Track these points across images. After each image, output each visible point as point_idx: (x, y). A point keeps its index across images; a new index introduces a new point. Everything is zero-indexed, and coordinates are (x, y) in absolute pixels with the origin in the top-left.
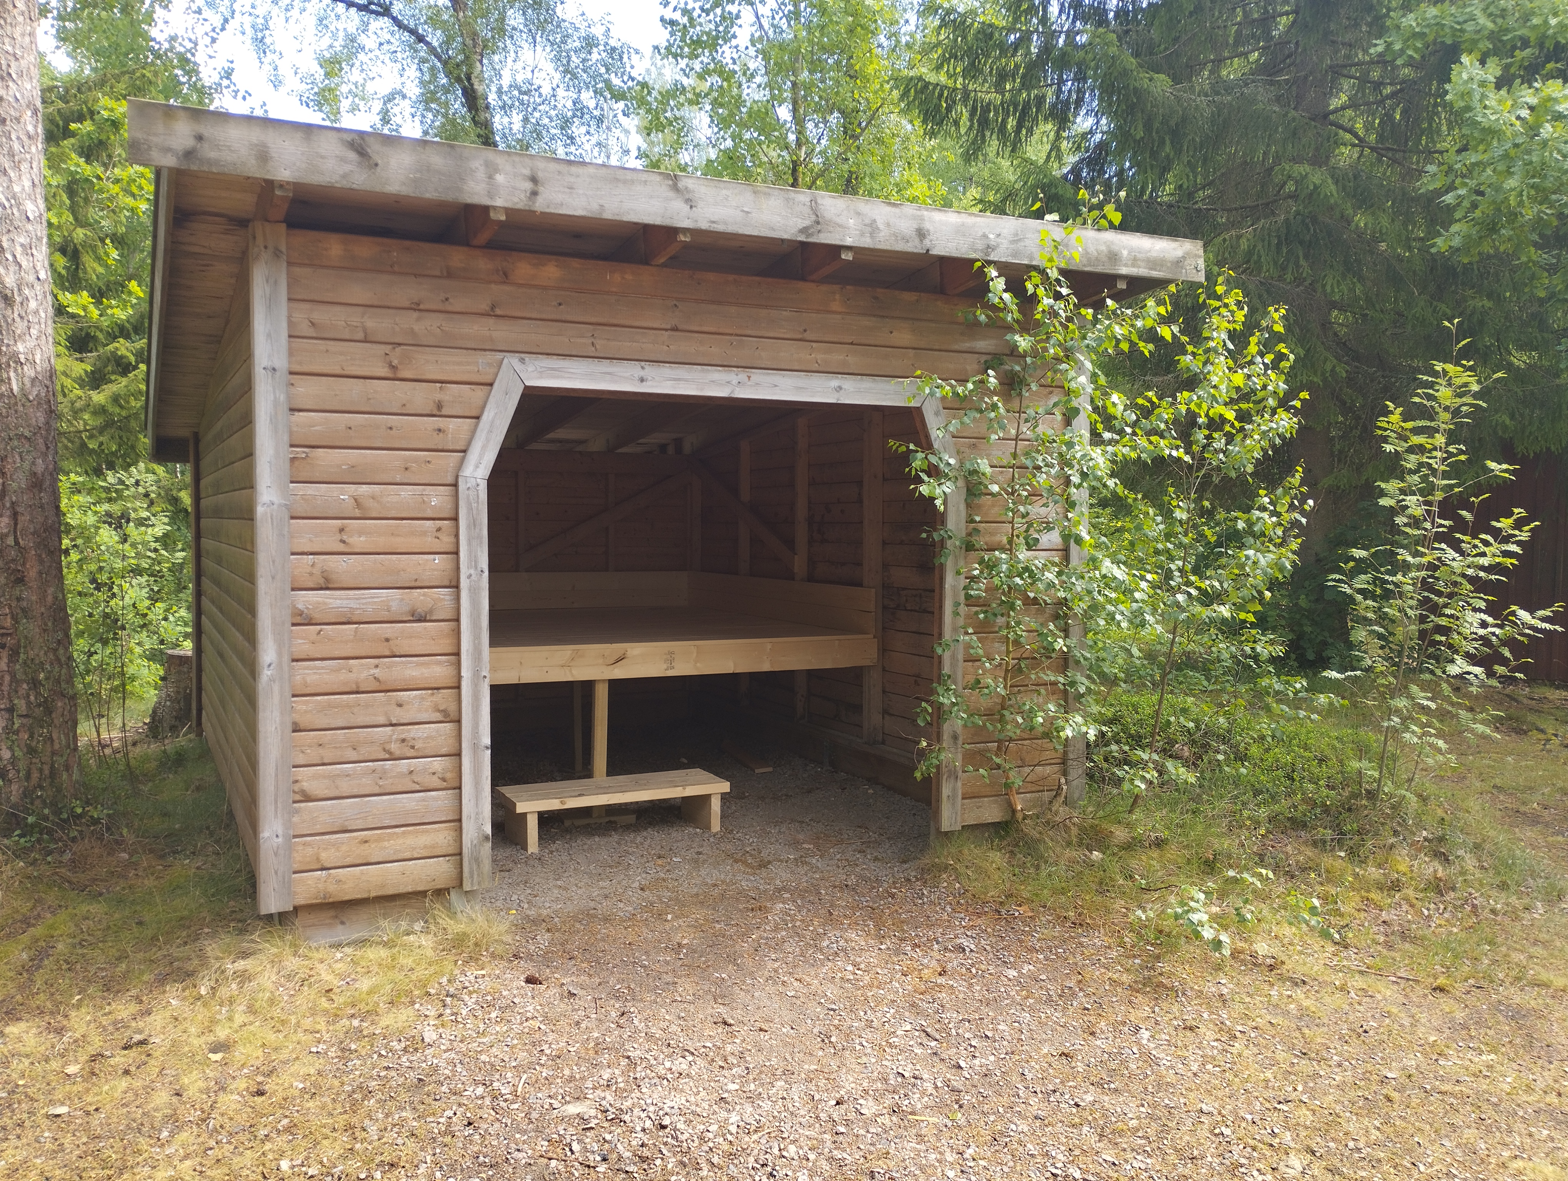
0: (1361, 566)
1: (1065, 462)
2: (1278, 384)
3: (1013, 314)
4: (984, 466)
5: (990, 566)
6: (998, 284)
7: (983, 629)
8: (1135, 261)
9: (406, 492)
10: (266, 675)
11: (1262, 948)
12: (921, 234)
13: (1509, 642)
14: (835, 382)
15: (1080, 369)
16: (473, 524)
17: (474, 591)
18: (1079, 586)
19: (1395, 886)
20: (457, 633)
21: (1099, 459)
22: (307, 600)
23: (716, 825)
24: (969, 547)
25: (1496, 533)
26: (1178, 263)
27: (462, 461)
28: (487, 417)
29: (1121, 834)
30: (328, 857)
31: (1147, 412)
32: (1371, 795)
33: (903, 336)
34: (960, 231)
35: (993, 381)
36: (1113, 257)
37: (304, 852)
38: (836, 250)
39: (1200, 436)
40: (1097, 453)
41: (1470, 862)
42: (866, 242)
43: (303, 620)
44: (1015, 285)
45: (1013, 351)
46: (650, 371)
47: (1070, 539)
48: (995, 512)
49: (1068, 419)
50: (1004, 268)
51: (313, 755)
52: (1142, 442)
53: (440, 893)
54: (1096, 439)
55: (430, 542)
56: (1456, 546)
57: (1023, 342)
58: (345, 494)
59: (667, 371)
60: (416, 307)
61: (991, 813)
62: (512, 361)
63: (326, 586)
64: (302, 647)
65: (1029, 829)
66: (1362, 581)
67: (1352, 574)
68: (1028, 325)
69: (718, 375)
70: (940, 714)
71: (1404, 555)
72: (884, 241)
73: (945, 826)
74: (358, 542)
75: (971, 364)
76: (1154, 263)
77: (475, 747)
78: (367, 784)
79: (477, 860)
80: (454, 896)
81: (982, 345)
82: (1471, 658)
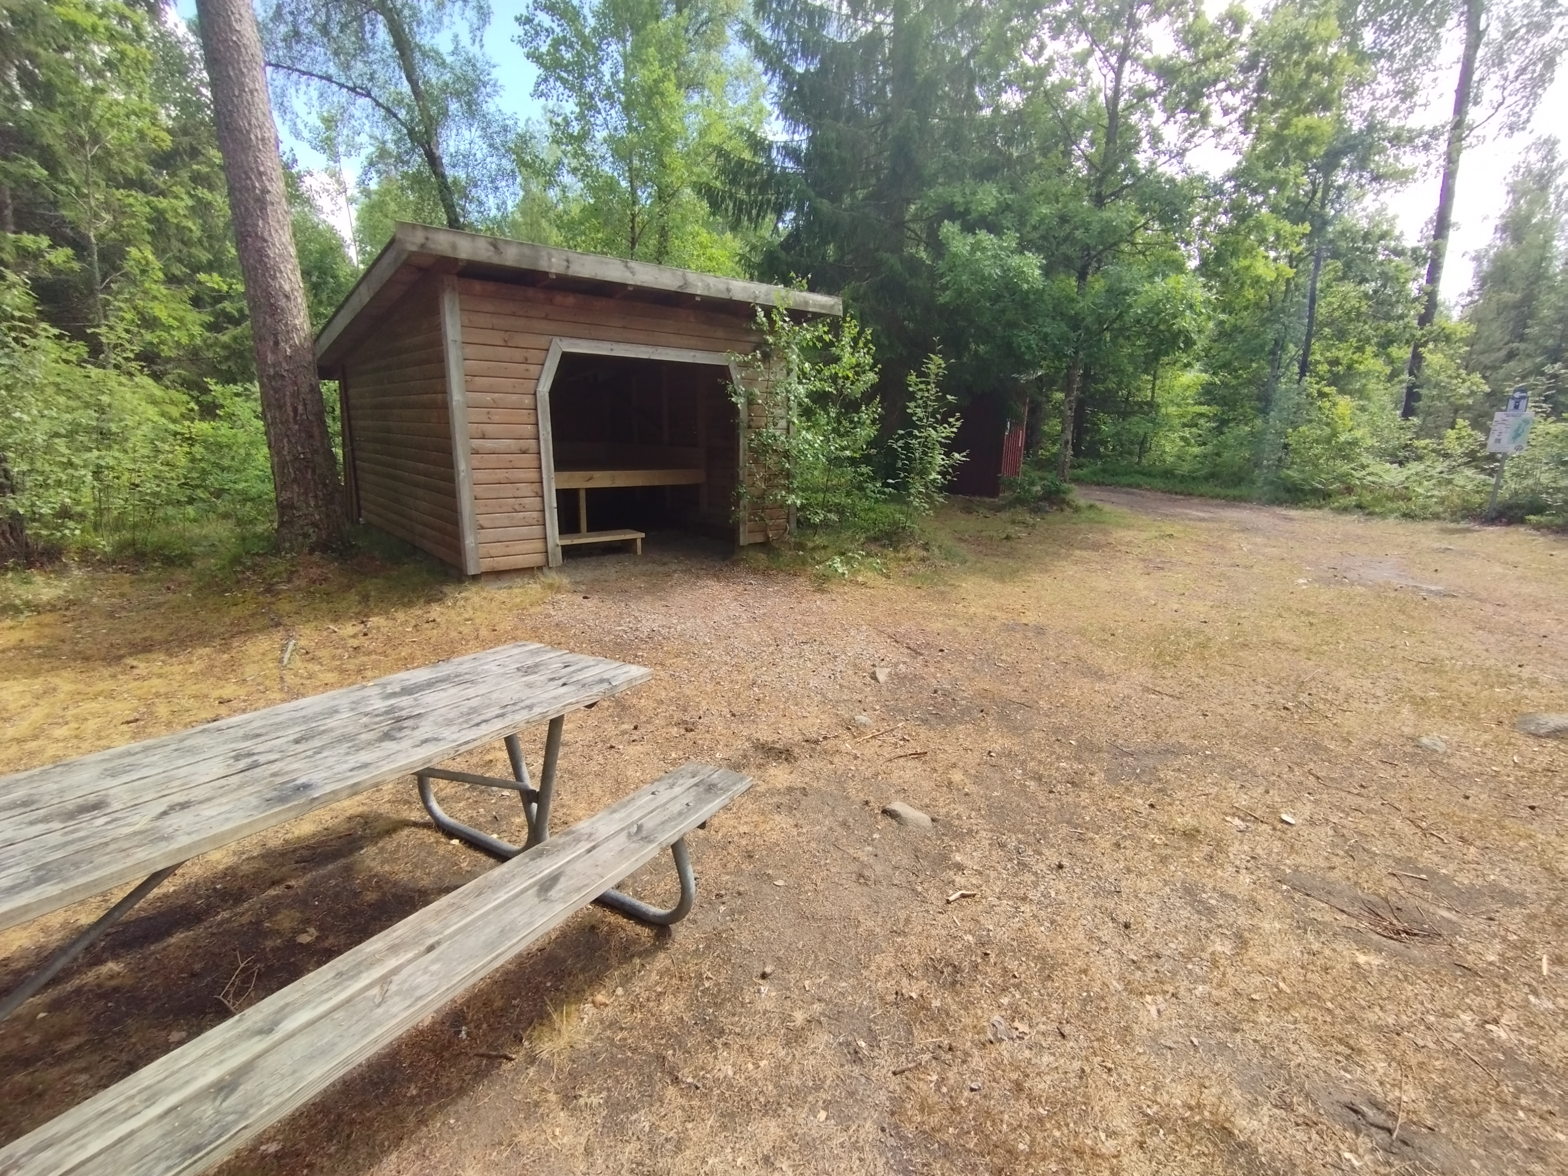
0: (902, 437)
1: (788, 392)
2: (869, 360)
3: (766, 327)
4: (757, 391)
5: (759, 434)
6: (761, 313)
7: (756, 461)
8: (815, 306)
9: (514, 397)
10: (462, 474)
11: (860, 579)
12: (728, 290)
13: (952, 466)
14: (693, 353)
15: (793, 351)
16: (544, 412)
17: (546, 441)
18: (794, 442)
19: (909, 559)
20: (540, 459)
21: (801, 390)
22: (477, 443)
23: (639, 552)
24: (749, 427)
25: (949, 424)
26: (832, 307)
27: (537, 385)
28: (547, 364)
29: (810, 545)
30: (493, 552)
31: (819, 372)
32: (904, 528)
33: (720, 333)
34: (744, 289)
35: (759, 355)
36: (806, 303)
37: (483, 550)
38: (695, 295)
39: (840, 382)
40: (800, 387)
41: (936, 551)
42: (706, 293)
43: (476, 452)
44: (768, 315)
45: (766, 342)
46: (615, 346)
47: (789, 422)
48: (759, 412)
49: (789, 372)
50: (764, 307)
51: (483, 510)
52: (817, 383)
53: (540, 568)
54: (800, 383)
55: (526, 419)
56: (935, 429)
57: (770, 339)
58: (488, 397)
59: (622, 346)
60: (514, 315)
61: (759, 539)
62: (556, 340)
63: (483, 438)
64: (476, 464)
65: (774, 544)
66: (901, 443)
67: (897, 440)
68: (772, 332)
69: (643, 348)
70: (739, 496)
71: (916, 432)
72: (713, 293)
73: (742, 543)
74: (496, 418)
75: (749, 347)
76: (823, 306)
77: (551, 508)
78: (506, 522)
79: (554, 554)
80: (545, 570)
81: (754, 338)
82: (939, 473)
